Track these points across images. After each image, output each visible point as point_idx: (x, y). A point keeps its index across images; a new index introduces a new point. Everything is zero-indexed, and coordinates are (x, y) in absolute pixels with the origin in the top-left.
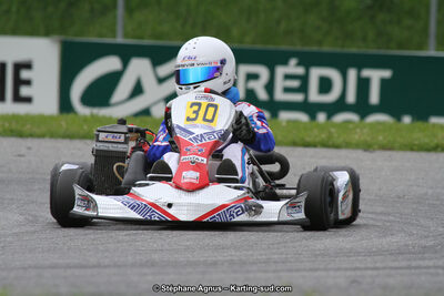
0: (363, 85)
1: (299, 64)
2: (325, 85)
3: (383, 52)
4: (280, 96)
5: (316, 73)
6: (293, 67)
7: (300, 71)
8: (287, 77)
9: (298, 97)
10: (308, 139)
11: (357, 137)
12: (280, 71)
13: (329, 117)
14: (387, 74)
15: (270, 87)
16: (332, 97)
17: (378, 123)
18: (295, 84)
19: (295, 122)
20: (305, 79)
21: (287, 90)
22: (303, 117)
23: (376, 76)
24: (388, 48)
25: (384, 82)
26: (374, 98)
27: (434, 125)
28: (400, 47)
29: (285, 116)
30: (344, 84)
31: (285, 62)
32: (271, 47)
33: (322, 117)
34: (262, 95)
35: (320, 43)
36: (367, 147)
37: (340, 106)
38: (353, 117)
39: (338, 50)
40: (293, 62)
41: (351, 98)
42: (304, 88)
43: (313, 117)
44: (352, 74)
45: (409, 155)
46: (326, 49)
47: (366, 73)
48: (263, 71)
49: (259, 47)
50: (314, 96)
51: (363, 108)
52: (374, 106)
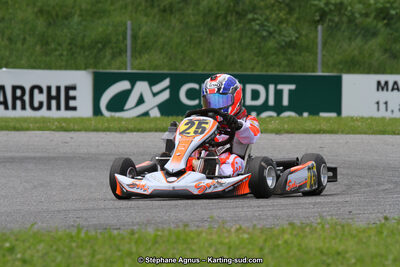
0: (279, 94)
2: (255, 95)
5: (249, 87)
11: (271, 126)
13: (258, 114)
14: (293, 87)
16: (259, 102)
17: (289, 117)
23: (286, 88)
25: (290, 91)
26: (285, 102)
30: (267, 94)
35: (253, 69)
36: (278, 132)
37: (265, 107)
38: (274, 114)
39: (264, 73)
41: (271, 102)
44: (272, 87)
46: (256, 73)
47: (280, 87)
50: (249, 102)
51: (279, 108)
52: (285, 107)
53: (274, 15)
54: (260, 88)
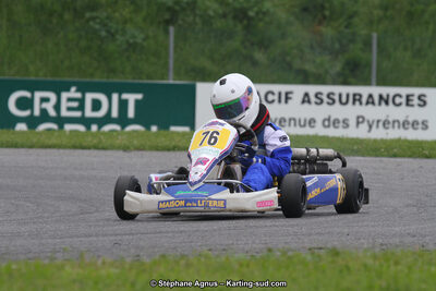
0: (123, 104)
1: (77, 91)
2: (96, 105)
3: (137, 81)
4: (64, 113)
5: (89, 97)
6: (74, 93)
7: (79, 95)
8: (70, 100)
9: (78, 114)
10: (84, 144)
11: (118, 142)
12: (64, 95)
13: (100, 128)
14: (139, 96)
15: (57, 107)
16: (102, 113)
17: (134, 131)
18: (75, 104)
19: (76, 131)
20: (82, 101)
21: (69, 109)
22: (81, 128)
23: (132, 98)
24: (140, 78)
25: (137, 101)
26: (131, 113)
27: (173, 133)
28: (149, 77)
29: (68, 127)
30: (109, 104)
31: (68, 90)
32: (57, 79)
33: (94, 128)
34: (52, 113)
35: (92, 75)
36: (126, 149)
38: (117, 127)
39: (104, 80)
40: (73, 89)
41: (115, 114)
42: (81, 107)
43: (88, 128)
44: (115, 97)
45: (155, 153)
46: (96, 80)
47: (125, 96)
48: (52, 96)
49: (49, 79)
50: (89, 113)
51: (123, 120)
52: (131, 120)
53: (117, 15)
54: (102, 97)
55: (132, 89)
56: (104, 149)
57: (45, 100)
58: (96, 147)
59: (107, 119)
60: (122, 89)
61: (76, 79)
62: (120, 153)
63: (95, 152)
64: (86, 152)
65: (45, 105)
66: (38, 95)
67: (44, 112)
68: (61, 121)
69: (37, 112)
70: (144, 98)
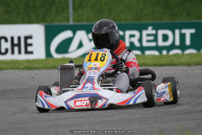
0: (183, 37)
1: (153, 29)
2: (165, 38)
4: (145, 44)
5: (161, 33)
6: (150, 31)
7: (154, 32)
8: (148, 35)
9: (153, 44)
10: (162, 63)
11: (184, 60)
12: (145, 33)
13: (168, 52)
14: (193, 31)
15: (140, 40)
16: (169, 43)
18: (152, 38)
20: (156, 36)
21: (148, 41)
22: (156, 53)
23: (188, 32)
25: (192, 35)
26: (188, 42)
29: (148, 53)
30: (174, 37)
31: (146, 29)
32: (139, 22)
33: (164, 52)
34: (137, 44)
35: (161, 19)
36: (189, 65)
39: (169, 21)
40: (150, 28)
41: (177, 43)
42: (156, 40)
43: (160, 52)
44: (177, 32)
46: (164, 21)
47: (184, 31)
48: (137, 33)
49: (133, 22)
50: (161, 43)
51: (183, 47)
52: (188, 46)
54: (169, 33)
55: (188, 26)
56: (175, 65)
57: (132, 36)
58: (170, 65)
59: (173, 46)
60: (181, 26)
61: (151, 22)
62: (186, 68)
63: (169, 68)
64: (164, 68)
65: (133, 39)
66: (128, 33)
67: (132, 44)
68: (143, 49)
69: (127, 44)
70: (196, 32)
